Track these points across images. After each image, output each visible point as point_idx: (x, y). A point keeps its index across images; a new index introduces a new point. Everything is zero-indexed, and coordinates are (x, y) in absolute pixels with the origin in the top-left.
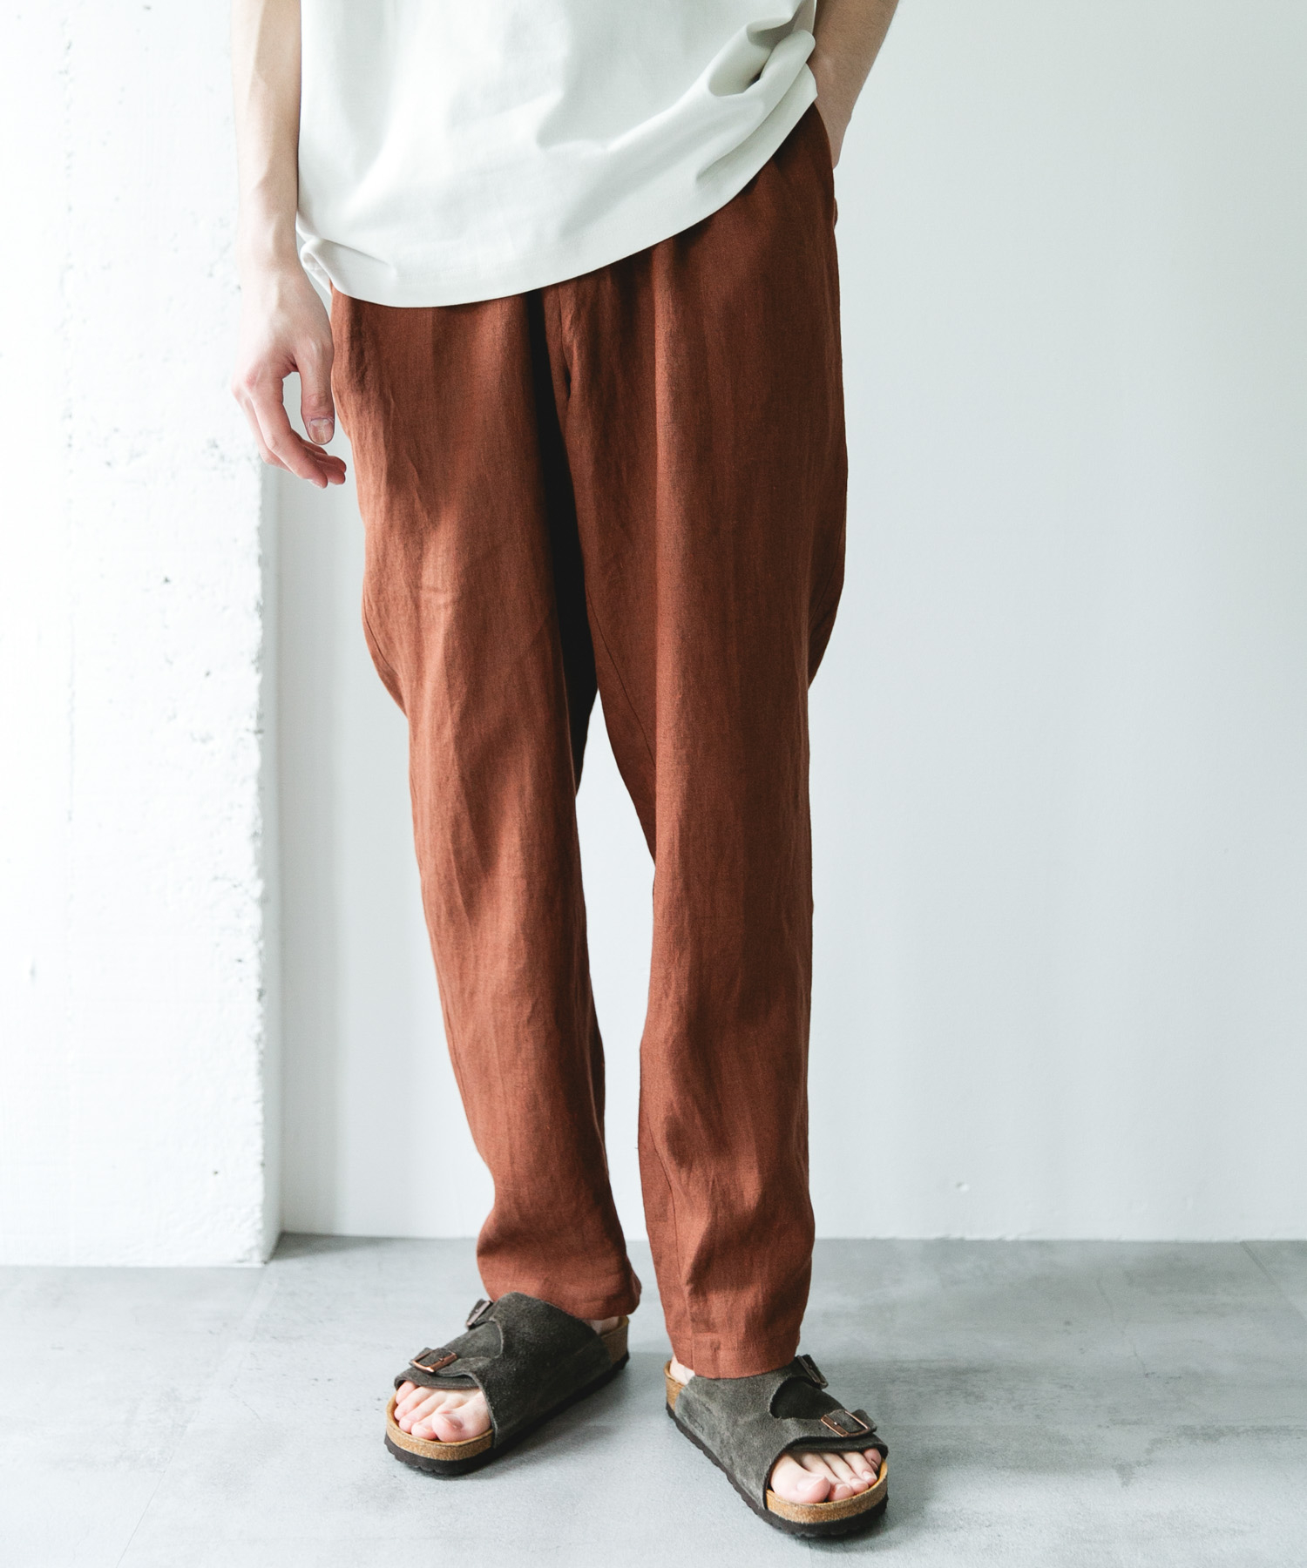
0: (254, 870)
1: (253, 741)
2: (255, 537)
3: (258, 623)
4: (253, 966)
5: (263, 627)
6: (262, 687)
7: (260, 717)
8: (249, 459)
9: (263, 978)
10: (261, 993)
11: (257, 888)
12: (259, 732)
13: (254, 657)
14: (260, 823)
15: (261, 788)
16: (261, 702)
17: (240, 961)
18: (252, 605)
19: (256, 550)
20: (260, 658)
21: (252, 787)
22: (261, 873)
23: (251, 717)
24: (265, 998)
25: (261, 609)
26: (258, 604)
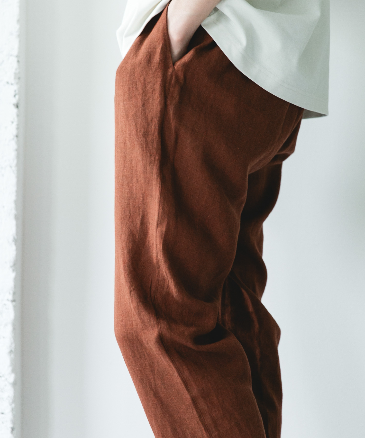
0: (10, 369)
1: (10, 306)
2: (13, 205)
3: (14, 248)
4: (9, 416)
5: (17, 250)
6: (15, 279)
7: (14, 294)
8: (11, 167)
9: (13, 422)
10: (13, 429)
11: (11, 378)
12: (14, 301)
13: (12, 264)
14: (13, 346)
15: (14, 329)
16: (15, 286)
17: (2, 413)
18: (11, 239)
19: (14, 212)
20: (15, 264)
21: (10, 328)
22: (14, 371)
23: (10, 293)
24: (14, 432)
25: (15, 241)
26: (14, 238)
